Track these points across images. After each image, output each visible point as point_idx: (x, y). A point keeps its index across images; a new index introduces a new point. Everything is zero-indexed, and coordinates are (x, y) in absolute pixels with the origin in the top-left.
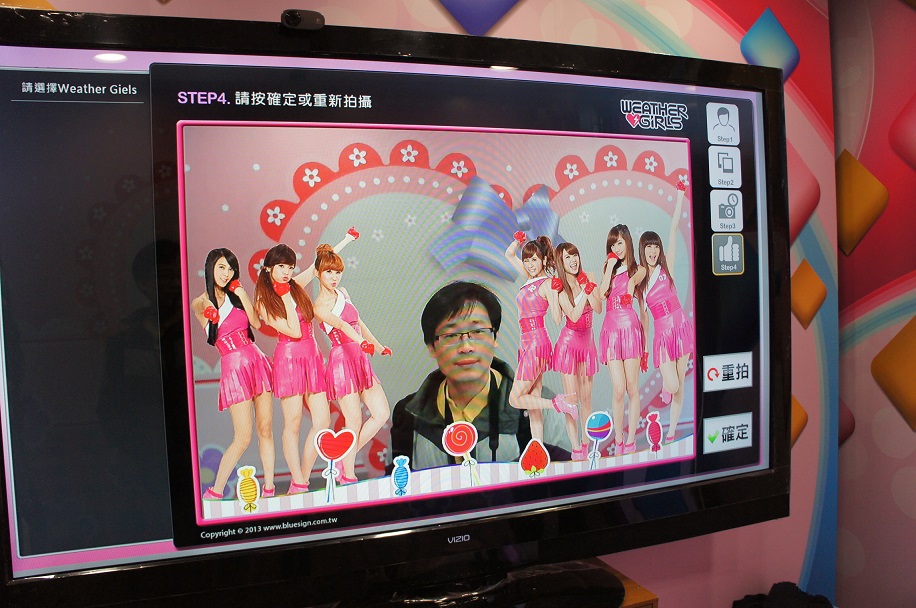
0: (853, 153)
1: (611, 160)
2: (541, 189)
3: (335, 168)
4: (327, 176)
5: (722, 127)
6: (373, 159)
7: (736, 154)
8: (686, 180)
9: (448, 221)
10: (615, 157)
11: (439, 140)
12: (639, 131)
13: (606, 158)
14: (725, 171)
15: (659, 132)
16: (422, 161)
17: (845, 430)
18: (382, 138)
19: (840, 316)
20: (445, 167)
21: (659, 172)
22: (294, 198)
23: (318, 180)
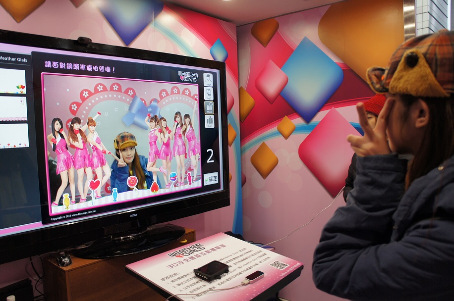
0: (244, 88)
1: (175, 91)
2: (155, 100)
3: (93, 91)
4: (90, 94)
5: (208, 80)
6: (105, 89)
7: (212, 89)
8: (197, 97)
9: (128, 110)
10: (177, 90)
11: (125, 83)
12: (184, 81)
13: (174, 90)
14: (209, 95)
15: (190, 82)
16: (120, 90)
17: (243, 181)
18: (107, 82)
19: (241, 143)
20: (126, 92)
21: (189, 95)
22: (80, 101)
23: (88, 95)
